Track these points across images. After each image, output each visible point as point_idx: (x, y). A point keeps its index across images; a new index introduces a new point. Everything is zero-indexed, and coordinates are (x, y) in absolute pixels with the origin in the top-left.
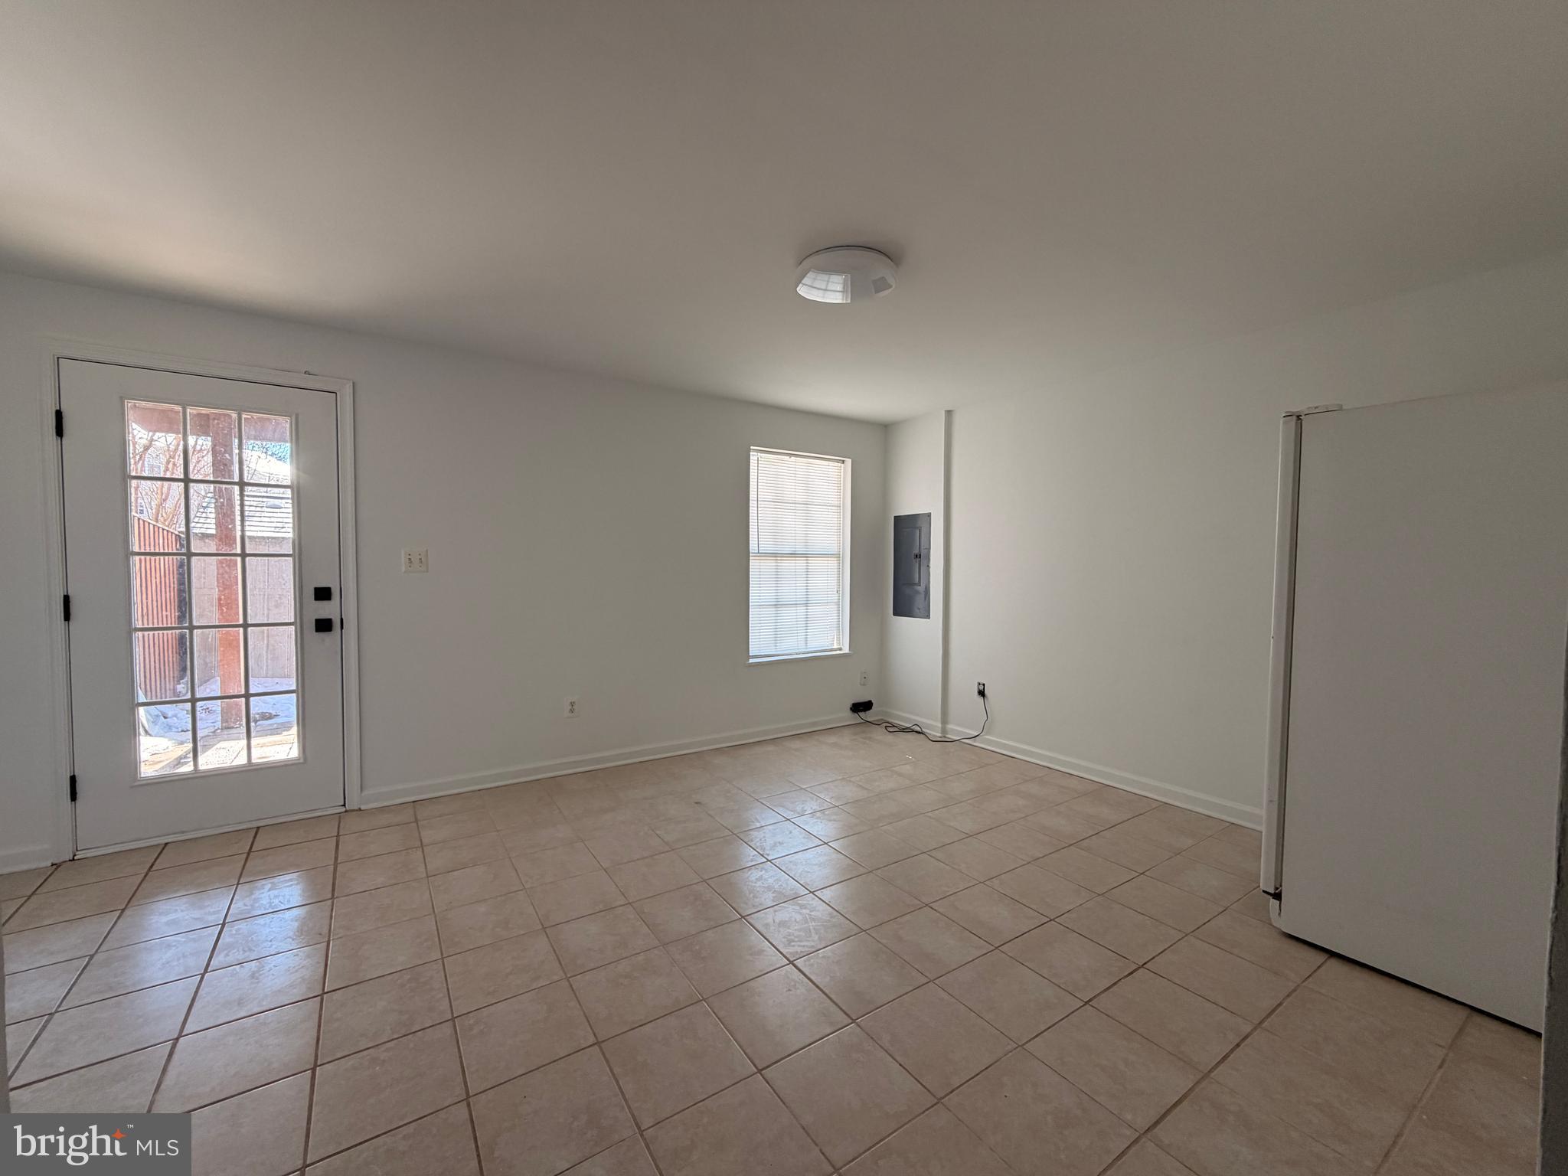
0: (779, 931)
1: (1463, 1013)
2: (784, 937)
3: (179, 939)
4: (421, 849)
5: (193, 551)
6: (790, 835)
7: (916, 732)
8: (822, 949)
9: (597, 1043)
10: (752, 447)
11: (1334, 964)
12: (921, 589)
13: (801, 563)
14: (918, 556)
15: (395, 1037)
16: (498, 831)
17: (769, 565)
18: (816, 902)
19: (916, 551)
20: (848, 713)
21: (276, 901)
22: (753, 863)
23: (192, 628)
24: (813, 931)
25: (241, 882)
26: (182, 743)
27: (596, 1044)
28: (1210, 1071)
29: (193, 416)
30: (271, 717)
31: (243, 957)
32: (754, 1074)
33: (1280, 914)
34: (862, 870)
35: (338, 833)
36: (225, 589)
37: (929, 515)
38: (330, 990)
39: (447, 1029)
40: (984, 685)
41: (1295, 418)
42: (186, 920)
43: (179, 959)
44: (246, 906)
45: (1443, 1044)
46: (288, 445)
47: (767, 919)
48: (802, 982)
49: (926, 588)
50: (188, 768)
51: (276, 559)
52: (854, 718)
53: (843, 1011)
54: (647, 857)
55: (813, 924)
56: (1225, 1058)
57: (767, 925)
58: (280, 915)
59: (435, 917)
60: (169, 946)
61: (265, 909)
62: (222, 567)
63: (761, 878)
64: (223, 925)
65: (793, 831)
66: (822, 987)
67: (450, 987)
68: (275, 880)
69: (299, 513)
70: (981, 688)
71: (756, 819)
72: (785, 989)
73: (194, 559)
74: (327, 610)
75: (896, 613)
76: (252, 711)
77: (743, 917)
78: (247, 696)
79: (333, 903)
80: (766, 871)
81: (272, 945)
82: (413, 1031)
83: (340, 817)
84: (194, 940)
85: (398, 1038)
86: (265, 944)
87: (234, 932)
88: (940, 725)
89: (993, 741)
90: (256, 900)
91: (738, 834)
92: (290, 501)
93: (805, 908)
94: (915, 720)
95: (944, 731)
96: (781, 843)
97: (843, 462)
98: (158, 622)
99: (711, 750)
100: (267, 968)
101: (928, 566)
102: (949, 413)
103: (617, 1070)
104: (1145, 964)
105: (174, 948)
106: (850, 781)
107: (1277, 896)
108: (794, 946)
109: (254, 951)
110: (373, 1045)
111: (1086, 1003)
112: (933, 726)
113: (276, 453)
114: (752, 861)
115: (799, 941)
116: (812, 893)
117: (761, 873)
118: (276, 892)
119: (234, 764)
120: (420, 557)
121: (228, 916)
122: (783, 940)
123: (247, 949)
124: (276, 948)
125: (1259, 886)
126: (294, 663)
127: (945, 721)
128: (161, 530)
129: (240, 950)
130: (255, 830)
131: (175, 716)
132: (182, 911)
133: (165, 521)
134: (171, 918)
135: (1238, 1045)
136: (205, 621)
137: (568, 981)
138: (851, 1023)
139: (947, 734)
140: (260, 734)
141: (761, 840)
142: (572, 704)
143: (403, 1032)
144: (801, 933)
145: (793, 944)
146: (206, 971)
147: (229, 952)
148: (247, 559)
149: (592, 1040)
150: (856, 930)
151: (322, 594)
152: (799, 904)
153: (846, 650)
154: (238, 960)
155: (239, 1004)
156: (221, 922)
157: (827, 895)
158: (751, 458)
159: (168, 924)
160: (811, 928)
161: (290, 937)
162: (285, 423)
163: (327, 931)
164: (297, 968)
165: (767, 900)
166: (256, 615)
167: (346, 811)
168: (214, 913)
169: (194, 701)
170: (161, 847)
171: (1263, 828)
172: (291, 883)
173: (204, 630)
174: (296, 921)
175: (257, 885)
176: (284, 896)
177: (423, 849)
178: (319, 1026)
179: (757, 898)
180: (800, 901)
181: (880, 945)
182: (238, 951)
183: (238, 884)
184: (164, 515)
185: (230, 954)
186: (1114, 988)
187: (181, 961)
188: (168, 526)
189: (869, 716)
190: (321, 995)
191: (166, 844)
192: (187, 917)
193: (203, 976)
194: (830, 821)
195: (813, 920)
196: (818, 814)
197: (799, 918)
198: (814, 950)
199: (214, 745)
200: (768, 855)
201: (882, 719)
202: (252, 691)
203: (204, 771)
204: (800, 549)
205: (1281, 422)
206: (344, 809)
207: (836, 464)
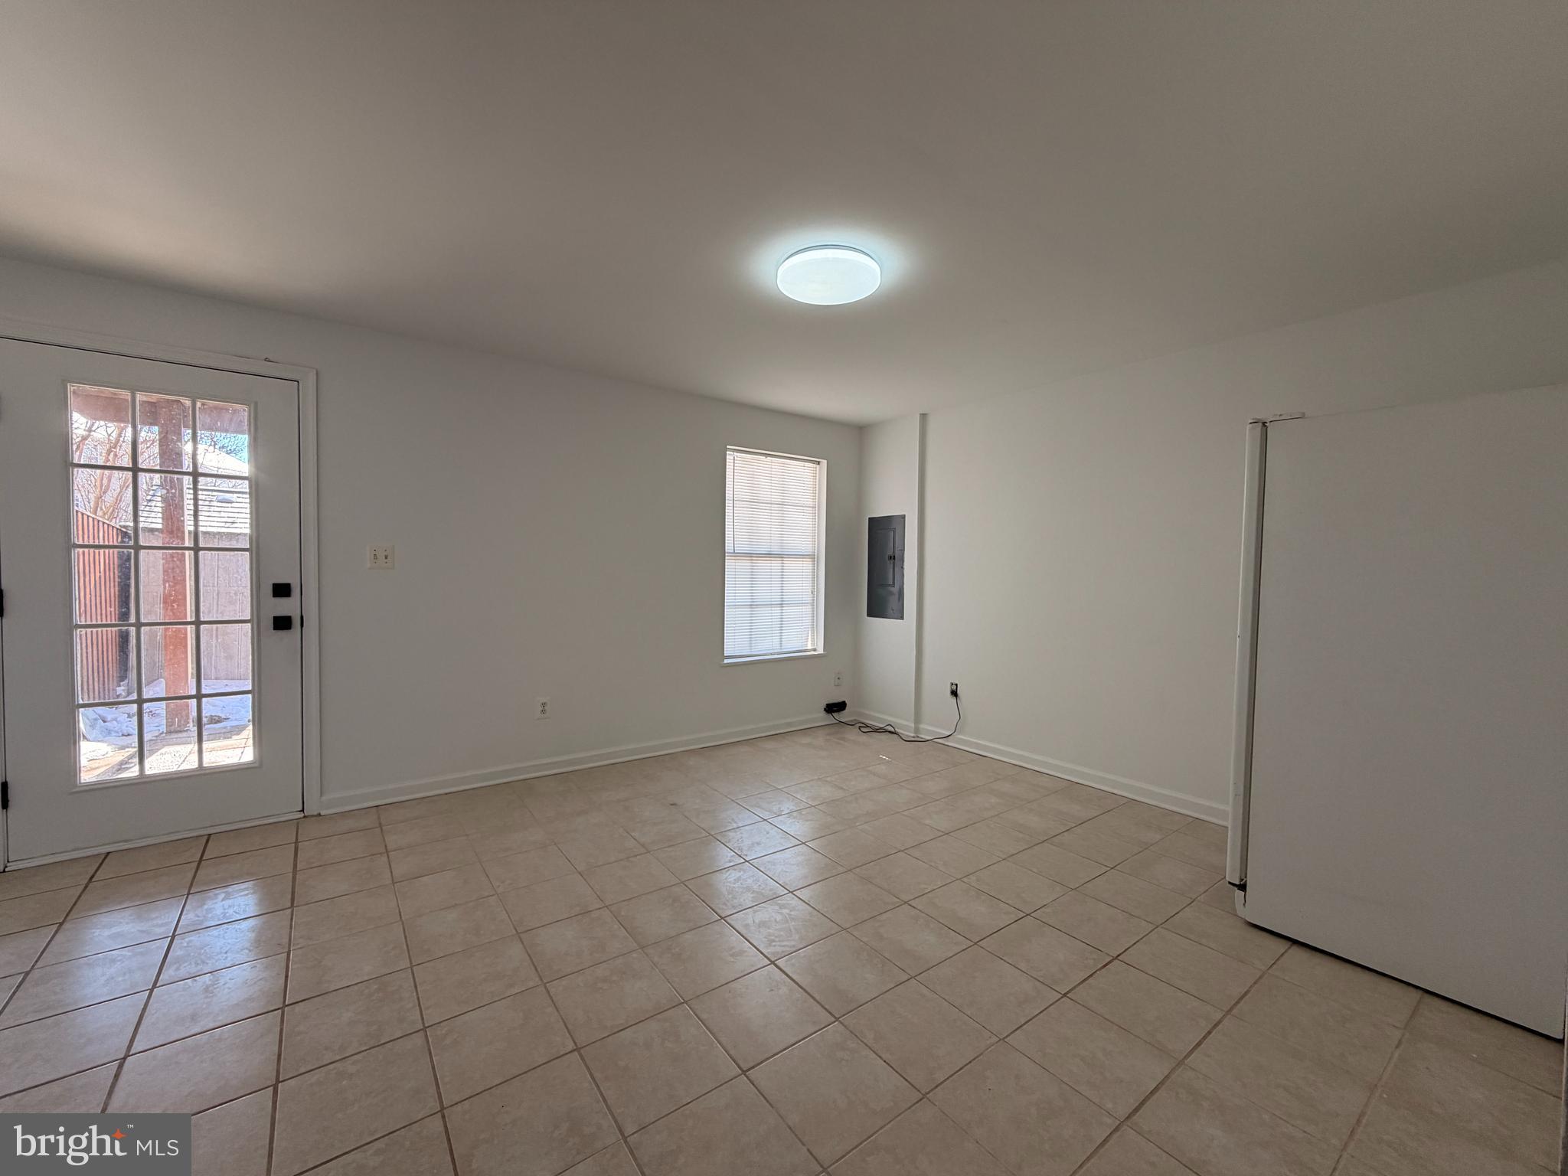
0: (759, 932)
1: (1416, 995)
2: (765, 938)
3: (124, 953)
4: (386, 854)
5: (142, 544)
6: (768, 836)
7: (890, 732)
8: (802, 948)
9: (577, 1049)
10: (728, 447)
11: (1297, 953)
12: (895, 590)
13: (776, 564)
14: (892, 558)
15: (363, 1049)
16: (467, 835)
17: (744, 564)
18: (795, 902)
19: (890, 553)
20: (823, 714)
21: (231, 911)
22: (732, 864)
23: (139, 625)
24: (793, 930)
25: (191, 892)
26: (123, 748)
27: (574, 1050)
28: (1186, 1057)
29: (143, 403)
30: (219, 720)
31: (195, 971)
32: (739, 1076)
33: (1244, 905)
34: (841, 869)
35: (297, 839)
36: (175, 584)
37: (903, 517)
38: (291, 1002)
39: (418, 1039)
40: (956, 685)
41: (1261, 424)
42: (133, 933)
43: (125, 974)
44: (198, 917)
45: (1398, 1025)
46: (247, 436)
47: (744, 920)
48: (784, 982)
49: (900, 589)
50: (133, 772)
51: (232, 553)
52: (829, 719)
53: (826, 1009)
54: (622, 860)
55: (793, 923)
56: (1199, 1044)
57: (747, 926)
58: (236, 926)
59: (403, 924)
60: (113, 961)
61: (219, 920)
62: (173, 561)
63: (739, 879)
64: (173, 937)
65: (771, 831)
66: (804, 987)
67: (420, 996)
68: (230, 889)
69: (257, 509)
70: (954, 687)
71: (733, 820)
72: (768, 990)
73: (142, 553)
74: (285, 607)
75: (870, 614)
76: (204, 713)
77: (722, 918)
78: (199, 696)
79: (292, 911)
80: (744, 871)
81: (226, 957)
82: (382, 1042)
83: (298, 823)
84: (141, 954)
85: (366, 1050)
86: (219, 956)
87: (185, 945)
88: (913, 725)
89: (967, 741)
90: (209, 910)
91: (713, 836)
92: (248, 496)
93: (785, 908)
94: (889, 721)
95: (917, 730)
96: (758, 844)
97: (819, 463)
98: (101, 618)
99: (687, 751)
100: (222, 981)
101: (902, 568)
102: (924, 417)
103: (597, 1075)
104: (1119, 955)
105: (119, 963)
106: (827, 781)
107: (1242, 887)
108: (775, 946)
109: (207, 963)
110: (340, 1058)
111: (1065, 995)
112: (905, 725)
113: (226, 445)
114: (730, 862)
115: (779, 941)
116: (792, 892)
117: (740, 874)
118: (230, 902)
119: (181, 768)
120: (386, 553)
121: (178, 929)
122: (764, 939)
123: (199, 962)
124: (232, 960)
125: (1225, 877)
126: (250, 662)
127: (918, 719)
128: (101, 524)
129: (193, 963)
130: (206, 837)
131: (115, 719)
132: (127, 923)
133: (105, 514)
134: (115, 931)
135: (1209, 1033)
136: (154, 618)
137: (545, 987)
138: (835, 1022)
139: (920, 734)
140: (211, 737)
141: (738, 840)
142: (544, 705)
143: (372, 1043)
144: (782, 933)
145: (774, 944)
146: (154, 986)
147: (180, 965)
148: (201, 553)
149: (571, 1046)
150: (836, 928)
151: (282, 590)
152: (778, 904)
153: (820, 651)
154: (190, 974)
155: (193, 1019)
156: (171, 935)
157: (804, 894)
158: (727, 457)
159: (112, 937)
160: (792, 928)
161: (247, 949)
162: (243, 412)
163: (287, 940)
164: (255, 980)
165: (747, 901)
166: (209, 612)
167: (305, 817)
168: (162, 925)
169: (140, 702)
170: (103, 856)
171: (1229, 824)
172: (247, 892)
173: (152, 627)
174: (253, 931)
175: (207, 895)
176: (239, 905)
177: (388, 855)
178: (281, 1041)
179: (736, 898)
180: (779, 901)
181: (862, 943)
182: (190, 964)
183: (188, 894)
184: (103, 507)
185: (181, 968)
186: (1090, 980)
187: (127, 977)
188: (108, 520)
189: (844, 716)
190: (282, 1008)
191: (108, 853)
192: (132, 930)
193: (152, 991)
194: (807, 820)
195: (793, 919)
196: (795, 814)
197: (779, 918)
198: (794, 949)
199: (158, 750)
200: (746, 855)
201: (855, 720)
202: (204, 692)
203: (150, 776)
204: (776, 549)
205: (1248, 429)
206: (302, 815)
207: (811, 465)
